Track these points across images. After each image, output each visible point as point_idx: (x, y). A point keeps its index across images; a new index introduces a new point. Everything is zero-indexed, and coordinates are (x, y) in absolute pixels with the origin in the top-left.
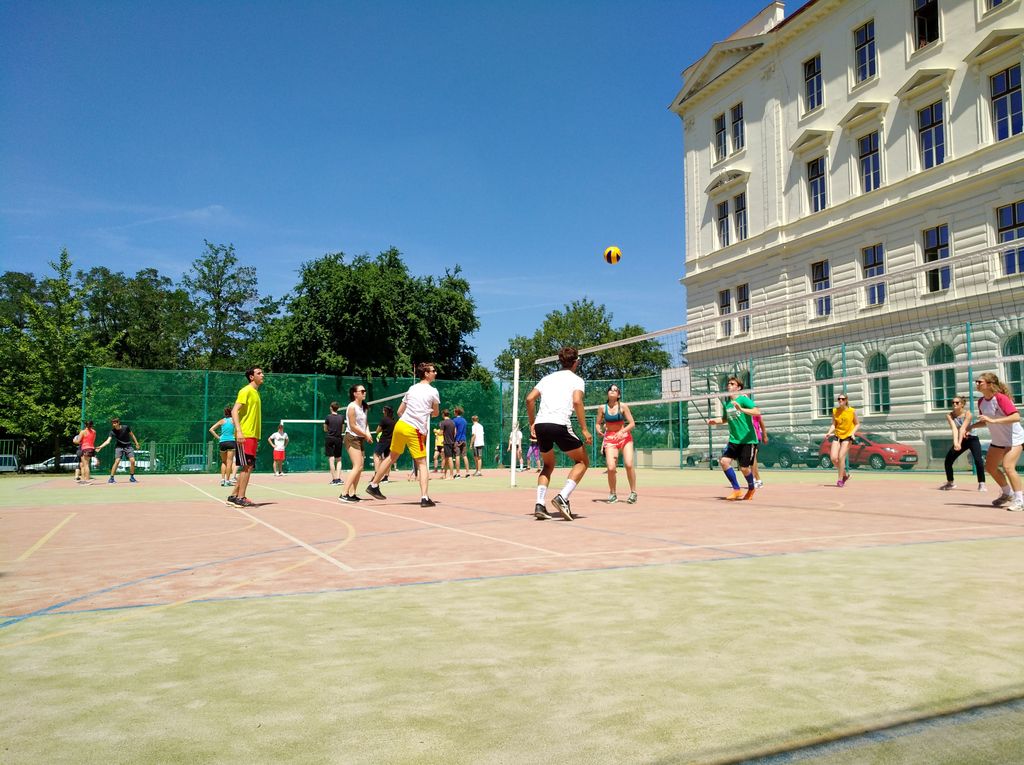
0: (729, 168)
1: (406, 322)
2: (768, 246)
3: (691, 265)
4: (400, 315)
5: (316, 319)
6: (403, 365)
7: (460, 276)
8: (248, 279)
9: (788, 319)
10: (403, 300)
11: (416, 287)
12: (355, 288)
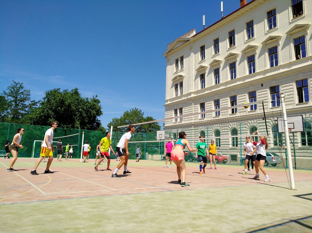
0: (179, 74)
1: (79, 111)
2: (189, 97)
3: (167, 101)
4: (77, 109)
5: (49, 109)
6: (76, 125)
7: (97, 98)
8: (27, 94)
9: (193, 118)
10: (78, 104)
11: (83, 101)
12: (62, 100)
